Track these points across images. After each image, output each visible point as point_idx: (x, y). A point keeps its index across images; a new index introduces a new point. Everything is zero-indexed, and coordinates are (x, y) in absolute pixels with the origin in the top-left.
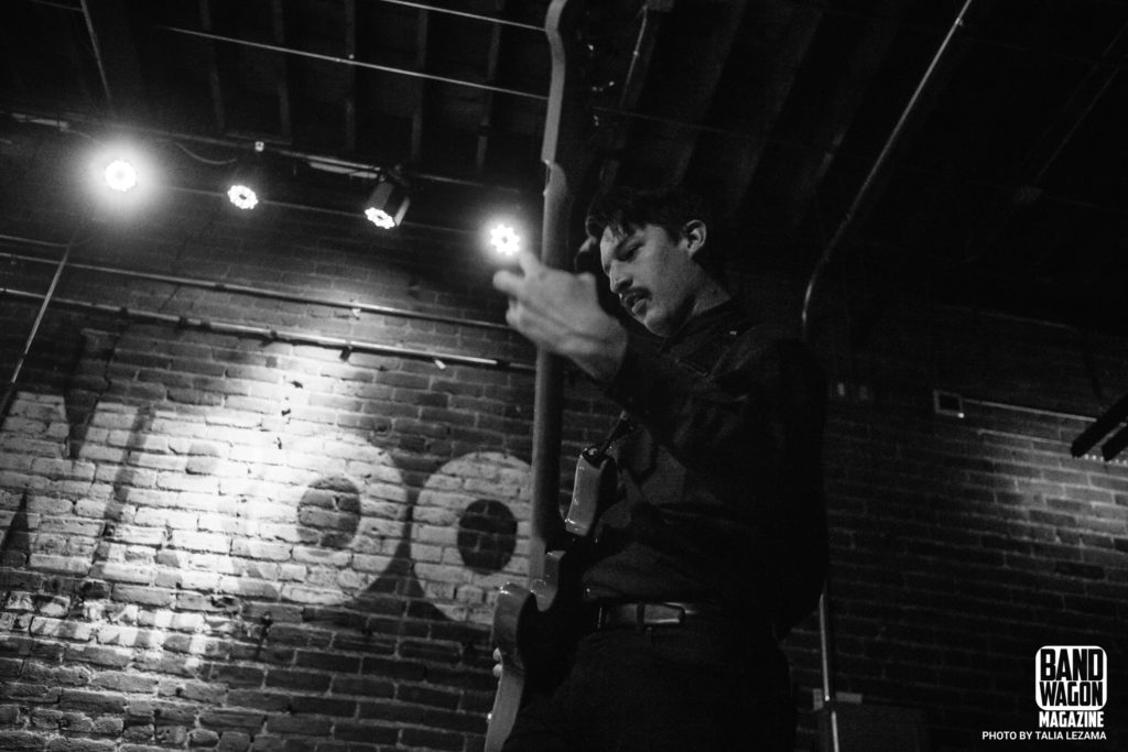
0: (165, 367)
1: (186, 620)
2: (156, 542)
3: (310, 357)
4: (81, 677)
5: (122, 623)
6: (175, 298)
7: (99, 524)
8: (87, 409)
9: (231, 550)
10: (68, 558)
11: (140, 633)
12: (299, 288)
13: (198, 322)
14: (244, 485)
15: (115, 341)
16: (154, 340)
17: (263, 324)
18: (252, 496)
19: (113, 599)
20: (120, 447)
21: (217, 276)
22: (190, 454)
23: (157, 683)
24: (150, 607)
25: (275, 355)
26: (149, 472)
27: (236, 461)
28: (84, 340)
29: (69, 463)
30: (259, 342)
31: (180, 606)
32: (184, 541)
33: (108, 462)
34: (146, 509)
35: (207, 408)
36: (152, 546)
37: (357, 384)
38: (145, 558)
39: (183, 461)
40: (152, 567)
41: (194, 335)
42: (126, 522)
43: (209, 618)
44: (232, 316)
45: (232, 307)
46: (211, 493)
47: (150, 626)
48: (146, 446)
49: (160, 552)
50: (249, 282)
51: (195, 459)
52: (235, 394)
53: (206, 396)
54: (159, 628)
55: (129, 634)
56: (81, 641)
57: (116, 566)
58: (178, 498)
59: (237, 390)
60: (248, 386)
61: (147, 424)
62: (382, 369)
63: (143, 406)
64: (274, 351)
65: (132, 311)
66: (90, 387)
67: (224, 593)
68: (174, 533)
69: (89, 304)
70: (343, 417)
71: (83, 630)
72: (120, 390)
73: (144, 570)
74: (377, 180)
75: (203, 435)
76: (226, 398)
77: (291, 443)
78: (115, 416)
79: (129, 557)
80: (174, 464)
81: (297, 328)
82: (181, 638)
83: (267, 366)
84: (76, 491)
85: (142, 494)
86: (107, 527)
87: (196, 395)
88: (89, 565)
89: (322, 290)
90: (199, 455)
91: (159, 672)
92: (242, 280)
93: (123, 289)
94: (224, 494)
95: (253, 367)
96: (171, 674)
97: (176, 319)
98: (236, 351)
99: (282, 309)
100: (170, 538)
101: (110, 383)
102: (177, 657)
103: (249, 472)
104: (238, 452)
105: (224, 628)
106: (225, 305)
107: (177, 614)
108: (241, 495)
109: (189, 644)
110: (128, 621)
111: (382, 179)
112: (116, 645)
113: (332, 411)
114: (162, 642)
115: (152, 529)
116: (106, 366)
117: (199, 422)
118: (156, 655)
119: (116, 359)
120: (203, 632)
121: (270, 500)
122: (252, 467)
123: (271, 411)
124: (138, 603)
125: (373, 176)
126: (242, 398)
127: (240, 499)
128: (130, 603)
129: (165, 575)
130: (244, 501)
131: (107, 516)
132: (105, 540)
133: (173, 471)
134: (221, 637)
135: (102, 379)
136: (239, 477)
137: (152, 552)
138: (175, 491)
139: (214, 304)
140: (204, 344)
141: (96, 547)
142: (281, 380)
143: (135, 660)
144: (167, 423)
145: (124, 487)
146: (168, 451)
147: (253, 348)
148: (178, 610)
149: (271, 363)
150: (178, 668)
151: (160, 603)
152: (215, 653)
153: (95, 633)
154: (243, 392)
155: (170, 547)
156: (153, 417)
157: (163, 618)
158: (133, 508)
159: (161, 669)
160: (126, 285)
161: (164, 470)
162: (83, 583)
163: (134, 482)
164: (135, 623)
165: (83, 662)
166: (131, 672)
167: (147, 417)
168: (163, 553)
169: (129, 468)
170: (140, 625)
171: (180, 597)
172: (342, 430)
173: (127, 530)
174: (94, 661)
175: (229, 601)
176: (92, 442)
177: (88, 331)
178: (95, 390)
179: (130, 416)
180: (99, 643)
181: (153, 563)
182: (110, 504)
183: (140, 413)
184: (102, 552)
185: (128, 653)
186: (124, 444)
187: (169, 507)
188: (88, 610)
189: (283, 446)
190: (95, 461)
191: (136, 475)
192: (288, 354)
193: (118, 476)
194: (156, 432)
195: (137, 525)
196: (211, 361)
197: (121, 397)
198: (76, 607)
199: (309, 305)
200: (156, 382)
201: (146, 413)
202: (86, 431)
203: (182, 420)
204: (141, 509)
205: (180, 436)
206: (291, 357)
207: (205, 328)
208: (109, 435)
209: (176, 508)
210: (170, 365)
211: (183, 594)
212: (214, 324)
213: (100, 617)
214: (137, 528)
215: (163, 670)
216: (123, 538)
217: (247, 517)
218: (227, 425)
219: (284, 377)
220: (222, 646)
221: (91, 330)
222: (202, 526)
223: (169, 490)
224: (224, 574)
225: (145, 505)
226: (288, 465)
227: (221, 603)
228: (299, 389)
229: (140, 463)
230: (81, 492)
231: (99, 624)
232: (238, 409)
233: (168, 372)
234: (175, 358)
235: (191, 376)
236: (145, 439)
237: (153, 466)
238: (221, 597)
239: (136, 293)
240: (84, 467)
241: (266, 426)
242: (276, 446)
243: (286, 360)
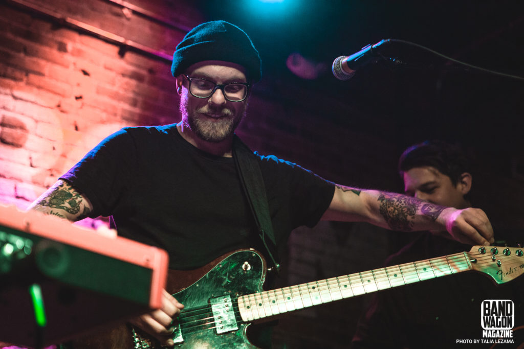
3: (93, 49)
14: (50, 160)
22: (3, 124)
25: (65, 41)
27: (41, 137)
30: (49, 24)
35: (12, 82)
37: (133, 82)
46: (23, 164)
51: (7, 129)
52: (35, 73)
59: (37, 69)
60: (47, 67)
62: (151, 71)
64: (64, 37)
70: (124, 110)
75: (12, 108)
76: (27, 75)
77: (86, 128)
81: (79, 17)
83: (59, 50)
90: (11, 127)
94: (35, 167)
95: (46, 49)
98: (30, 29)
103: (55, 149)
104: (43, 129)
108: (50, 170)
113: (114, 103)
117: (6, 94)
122: (56, 145)
123: (66, 94)
126: (41, 77)
127: (49, 173)
130: (52, 175)
136: (46, 153)
142: (72, 67)
147: (46, 31)
149: (63, 48)
154: (42, 72)
172: (124, 121)
189: (80, 129)
192: (74, 41)
196: (10, 36)
206: (79, 46)
219: (75, 64)
228: (86, 77)
232: (39, 87)
241: (64, 107)
242: (73, 128)
243: (74, 48)
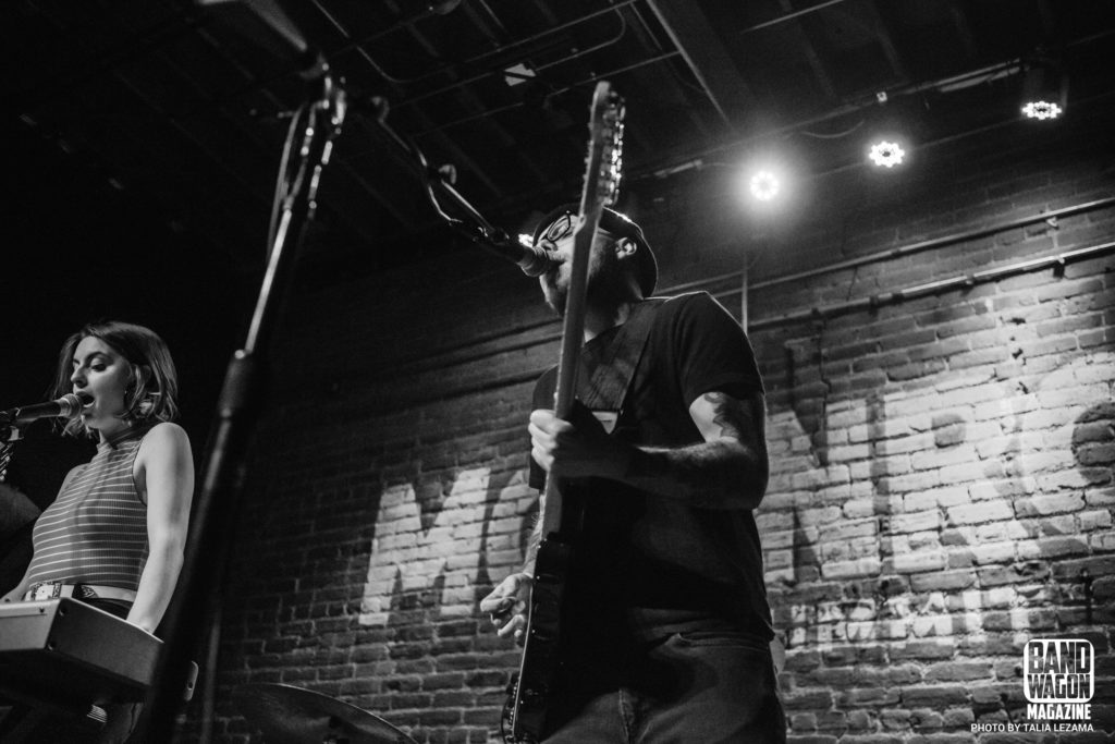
0: (875, 351)
1: (996, 596)
2: (935, 525)
3: (1020, 288)
4: (913, 674)
5: (933, 613)
6: (857, 281)
7: (873, 521)
8: (818, 416)
9: (1016, 513)
10: (856, 562)
11: (954, 619)
12: (979, 221)
13: (889, 295)
14: (1003, 442)
15: (819, 343)
16: (853, 329)
17: (956, 273)
18: (1016, 451)
19: (915, 592)
20: (864, 442)
21: (888, 244)
22: (935, 428)
23: (991, 666)
24: (954, 591)
25: (981, 300)
26: (901, 458)
27: (984, 421)
28: (789, 353)
29: (822, 471)
30: (959, 293)
31: (984, 583)
32: (963, 517)
33: (858, 460)
34: (912, 495)
35: (932, 377)
36: (933, 530)
37: (1086, 297)
38: (930, 543)
39: (930, 437)
40: (941, 551)
41: (890, 310)
42: (897, 512)
43: (1020, 589)
44: (919, 278)
45: (918, 267)
46: (971, 461)
47: (962, 610)
48: (887, 434)
49: (943, 534)
50: (924, 238)
51: (941, 431)
52: (955, 353)
53: (927, 366)
54: (972, 610)
55: (944, 622)
56: (899, 639)
57: (905, 559)
58: (939, 475)
59: (958, 348)
60: (967, 340)
61: (880, 412)
62: (1108, 271)
63: (870, 395)
64: (978, 296)
65: (823, 307)
66: (814, 394)
67: (1026, 559)
68: (949, 511)
69: (781, 318)
70: (1084, 338)
71: (897, 628)
72: (840, 388)
73: (934, 555)
74: (1022, 72)
75: (940, 405)
76: (948, 361)
77: (1037, 384)
78: (847, 413)
79: (914, 547)
80: (922, 443)
81: (993, 263)
82: (999, 616)
83: (978, 313)
84: (839, 496)
85: (902, 481)
86: (881, 522)
87: (917, 368)
88: (879, 564)
89: (1004, 215)
90: (944, 426)
91: (990, 656)
92: (914, 238)
93: (806, 291)
94: (986, 458)
95: (963, 320)
96: (1003, 654)
97: (866, 300)
98: (939, 310)
99: (969, 251)
100: (947, 517)
101: (830, 384)
102: (1002, 636)
103: (1003, 427)
104: (984, 411)
105: (1041, 596)
106: (909, 270)
107: (985, 593)
108: (1005, 454)
109: (1010, 620)
110: (938, 611)
111: (1027, 69)
112: (935, 635)
114: (981, 624)
115: (925, 513)
116: (820, 370)
117: (930, 393)
118: (979, 638)
119: (826, 359)
120: (1020, 605)
121: (1038, 450)
122: (1003, 421)
123: (1001, 358)
124: (942, 590)
125: (1014, 71)
126: (965, 354)
127: (1004, 457)
128: (933, 591)
129: (956, 556)
130: (1009, 459)
131: (877, 512)
132: (884, 536)
133: (923, 450)
134: (1041, 605)
135: (821, 383)
136: (994, 436)
137: (935, 535)
138: (934, 469)
139: (898, 272)
140: (903, 314)
141: (878, 544)
142: (999, 323)
143: (959, 647)
144: (899, 404)
145: (882, 480)
146: (910, 431)
147: (956, 301)
148: (984, 588)
149: (981, 310)
150: (1009, 647)
151: (963, 585)
152: (1041, 624)
153: (910, 628)
154: (964, 348)
155: (951, 526)
156: (882, 403)
157: (971, 599)
158: (899, 497)
159: (990, 651)
160: (806, 287)
161: (914, 452)
162: (879, 583)
163: (890, 471)
164: (945, 610)
165: (909, 659)
166: (960, 660)
167: (877, 405)
168: (947, 534)
169: (880, 460)
170: (951, 611)
171: (981, 574)
172: (1088, 352)
173: (901, 520)
174: (918, 656)
175: (1035, 567)
176: (835, 445)
177: (791, 343)
178: (820, 396)
179: (861, 410)
180: (917, 637)
181: (940, 547)
182: (875, 500)
183: (869, 403)
184: (884, 548)
185: (950, 641)
186: (866, 438)
187: (934, 487)
188: (895, 606)
189: (1030, 389)
190: (846, 462)
191: (889, 465)
192: (994, 293)
193: (872, 470)
194: (892, 417)
195: (909, 513)
196: (918, 329)
197: (845, 394)
198: (882, 607)
199: (996, 236)
200: (873, 368)
201: (875, 402)
202: (825, 437)
203: (912, 397)
204: (906, 496)
205: (916, 413)
206: (1000, 295)
207: (898, 300)
208: (848, 434)
209: (941, 485)
210: (878, 348)
211: (983, 571)
212: (905, 291)
213: (908, 611)
214: (912, 515)
215: (992, 652)
216: (901, 529)
217: (1019, 474)
218: (960, 387)
219: (1001, 318)
220: (1046, 615)
221: (794, 341)
222: (975, 497)
223: (928, 470)
224: (1019, 539)
225: (910, 491)
226: (1042, 408)
227: (1027, 570)
228: (1022, 326)
229: (888, 452)
230: (844, 495)
231: (910, 618)
232: (965, 367)
233: (880, 354)
234: (879, 339)
235: (903, 350)
236: (884, 427)
237: (902, 450)
238: (1024, 564)
239: (819, 291)
240: (837, 471)
241: (1001, 374)
242: (1021, 392)
243: (995, 301)
